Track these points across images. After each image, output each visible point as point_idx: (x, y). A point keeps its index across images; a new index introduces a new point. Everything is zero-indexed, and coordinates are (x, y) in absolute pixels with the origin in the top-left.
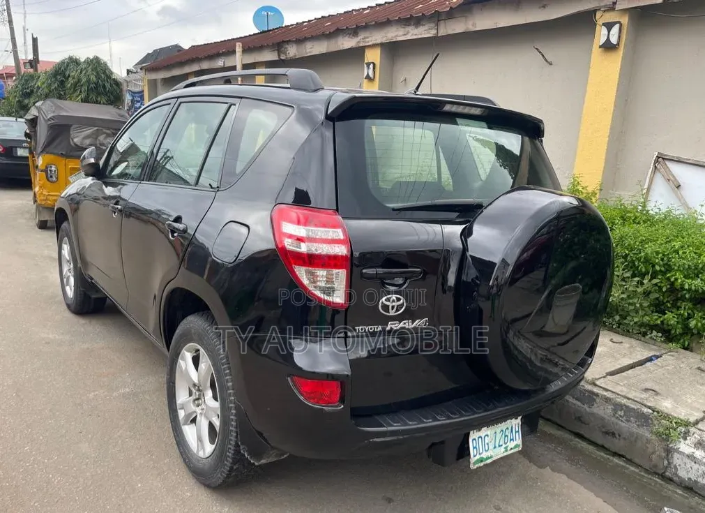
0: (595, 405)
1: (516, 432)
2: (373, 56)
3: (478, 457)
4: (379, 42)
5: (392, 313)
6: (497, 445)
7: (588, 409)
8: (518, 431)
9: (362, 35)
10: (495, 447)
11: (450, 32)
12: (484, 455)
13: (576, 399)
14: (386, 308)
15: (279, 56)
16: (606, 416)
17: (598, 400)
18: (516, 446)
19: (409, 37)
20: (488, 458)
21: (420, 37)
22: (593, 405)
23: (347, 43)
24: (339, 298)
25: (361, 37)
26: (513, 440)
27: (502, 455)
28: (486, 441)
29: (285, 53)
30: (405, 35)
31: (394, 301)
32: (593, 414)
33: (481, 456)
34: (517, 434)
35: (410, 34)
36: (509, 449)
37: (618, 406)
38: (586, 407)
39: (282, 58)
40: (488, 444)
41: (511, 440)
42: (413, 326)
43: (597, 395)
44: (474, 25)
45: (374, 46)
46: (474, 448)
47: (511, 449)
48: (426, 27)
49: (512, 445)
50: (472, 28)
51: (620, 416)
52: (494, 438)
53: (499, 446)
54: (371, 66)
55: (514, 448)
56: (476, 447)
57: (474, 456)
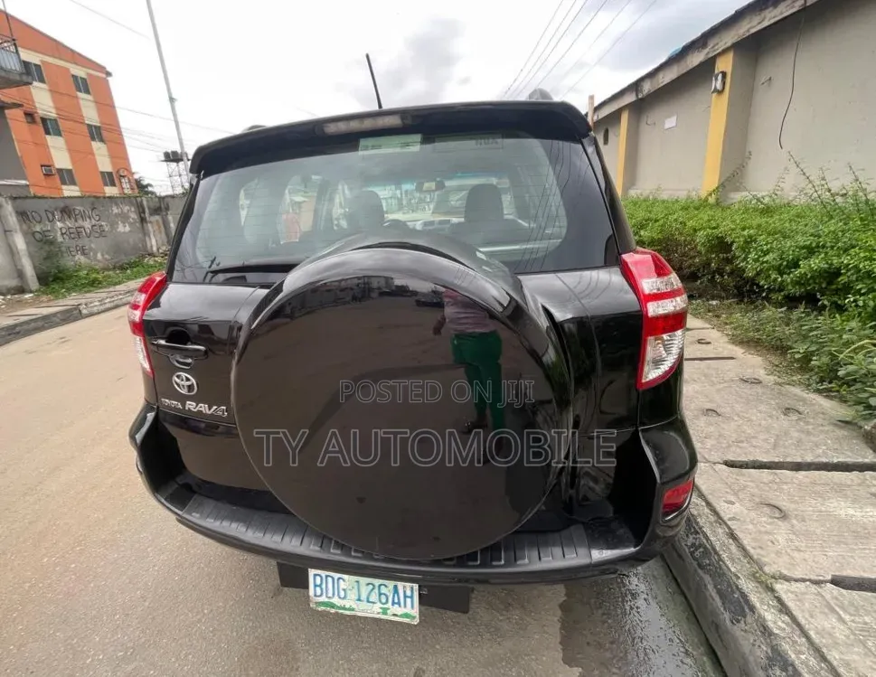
0: (742, 625)
1: (405, 597)
2: (725, 64)
3: (323, 599)
4: (729, 44)
6: (364, 597)
7: (728, 622)
8: (412, 597)
10: (359, 600)
12: (336, 600)
13: (719, 592)
15: (637, 95)
16: (751, 659)
17: (749, 619)
18: (406, 615)
19: (766, 24)
20: (344, 608)
21: (781, 17)
22: (738, 621)
23: (696, 59)
24: (148, 366)
25: (712, 45)
26: (399, 604)
27: (377, 617)
28: (342, 587)
29: (642, 92)
30: (760, 23)
31: (183, 379)
33: (332, 601)
34: (409, 600)
35: (766, 20)
36: (389, 612)
37: (781, 659)
38: (727, 616)
39: (640, 97)
40: (344, 590)
41: (393, 603)
42: (210, 412)
45: (724, 52)
46: (316, 586)
47: (395, 615)
49: (397, 610)
52: (356, 587)
53: (368, 602)
54: (720, 77)
55: (401, 616)
56: (320, 586)
57: (315, 596)
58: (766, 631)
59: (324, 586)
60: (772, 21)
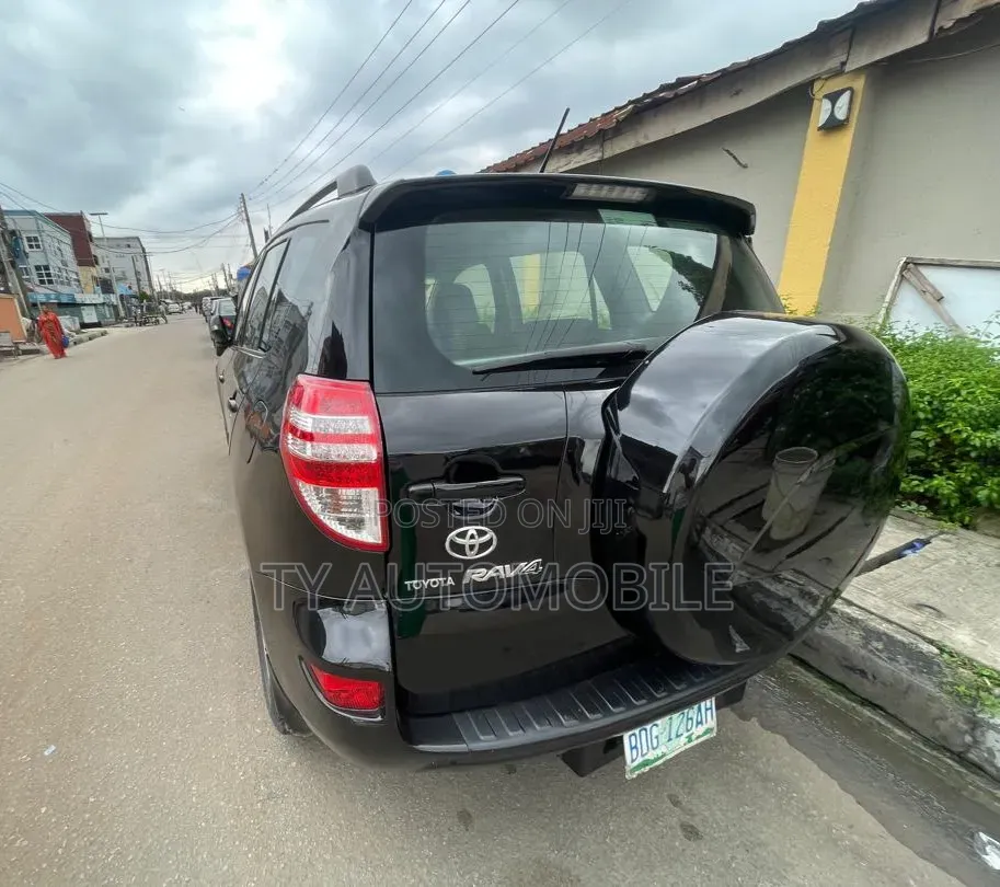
1: (707, 710)
3: (640, 760)
5: (471, 555)
6: (673, 736)
8: (711, 708)
10: (670, 740)
12: (650, 756)
14: (460, 549)
18: (708, 731)
20: (659, 758)
21: (583, 163)
26: (701, 722)
27: (683, 749)
28: (654, 735)
33: (646, 757)
34: (709, 712)
36: (694, 737)
40: (657, 737)
41: (698, 723)
44: (646, 137)
46: (632, 749)
47: (698, 737)
48: (590, 151)
49: (702, 729)
50: (644, 142)
51: (877, 649)
52: (668, 727)
53: (678, 736)
55: (705, 733)
56: (636, 747)
57: (633, 761)
59: (639, 746)
60: (578, 165)
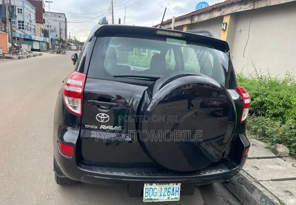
0: (254, 193)
1: (176, 191)
2: (227, 20)
3: (148, 197)
4: (229, 13)
5: (102, 121)
6: (162, 194)
7: (250, 194)
8: (178, 191)
9: (223, 10)
10: (161, 196)
11: (259, 7)
12: (153, 197)
13: (247, 188)
14: (99, 119)
15: (191, 22)
16: (257, 200)
17: (256, 190)
18: (176, 198)
19: (242, 10)
20: (155, 200)
21: (246, 9)
22: (253, 193)
23: (216, 14)
24: (78, 111)
25: (222, 11)
26: (174, 195)
27: (166, 200)
28: (155, 192)
29: (194, 21)
30: (240, 9)
31: (103, 116)
32: (252, 198)
33: (151, 197)
34: (177, 193)
35: (242, 9)
36: (170, 198)
37: (264, 196)
38: (249, 193)
39: (193, 23)
40: (156, 193)
41: (172, 195)
42: (113, 129)
43: (256, 188)
44: (270, 3)
45: (227, 15)
46: (146, 193)
47: (172, 199)
48: (249, 5)
49: (173, 197)
50: (269, 5)
51: (263, 201)
52: (160, 191)
53: (164, 196)
54: (225, 24)
55: (174, 199)
56: (148, 192)
57: (146, 196)
58: (260, 191)
59: (149, 192)
60: (244, 10)
